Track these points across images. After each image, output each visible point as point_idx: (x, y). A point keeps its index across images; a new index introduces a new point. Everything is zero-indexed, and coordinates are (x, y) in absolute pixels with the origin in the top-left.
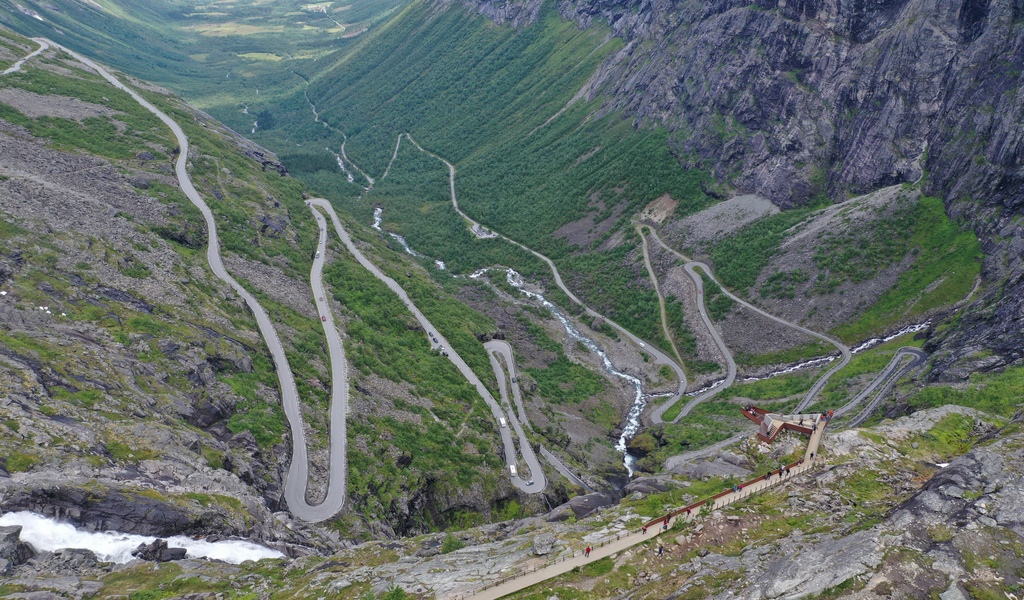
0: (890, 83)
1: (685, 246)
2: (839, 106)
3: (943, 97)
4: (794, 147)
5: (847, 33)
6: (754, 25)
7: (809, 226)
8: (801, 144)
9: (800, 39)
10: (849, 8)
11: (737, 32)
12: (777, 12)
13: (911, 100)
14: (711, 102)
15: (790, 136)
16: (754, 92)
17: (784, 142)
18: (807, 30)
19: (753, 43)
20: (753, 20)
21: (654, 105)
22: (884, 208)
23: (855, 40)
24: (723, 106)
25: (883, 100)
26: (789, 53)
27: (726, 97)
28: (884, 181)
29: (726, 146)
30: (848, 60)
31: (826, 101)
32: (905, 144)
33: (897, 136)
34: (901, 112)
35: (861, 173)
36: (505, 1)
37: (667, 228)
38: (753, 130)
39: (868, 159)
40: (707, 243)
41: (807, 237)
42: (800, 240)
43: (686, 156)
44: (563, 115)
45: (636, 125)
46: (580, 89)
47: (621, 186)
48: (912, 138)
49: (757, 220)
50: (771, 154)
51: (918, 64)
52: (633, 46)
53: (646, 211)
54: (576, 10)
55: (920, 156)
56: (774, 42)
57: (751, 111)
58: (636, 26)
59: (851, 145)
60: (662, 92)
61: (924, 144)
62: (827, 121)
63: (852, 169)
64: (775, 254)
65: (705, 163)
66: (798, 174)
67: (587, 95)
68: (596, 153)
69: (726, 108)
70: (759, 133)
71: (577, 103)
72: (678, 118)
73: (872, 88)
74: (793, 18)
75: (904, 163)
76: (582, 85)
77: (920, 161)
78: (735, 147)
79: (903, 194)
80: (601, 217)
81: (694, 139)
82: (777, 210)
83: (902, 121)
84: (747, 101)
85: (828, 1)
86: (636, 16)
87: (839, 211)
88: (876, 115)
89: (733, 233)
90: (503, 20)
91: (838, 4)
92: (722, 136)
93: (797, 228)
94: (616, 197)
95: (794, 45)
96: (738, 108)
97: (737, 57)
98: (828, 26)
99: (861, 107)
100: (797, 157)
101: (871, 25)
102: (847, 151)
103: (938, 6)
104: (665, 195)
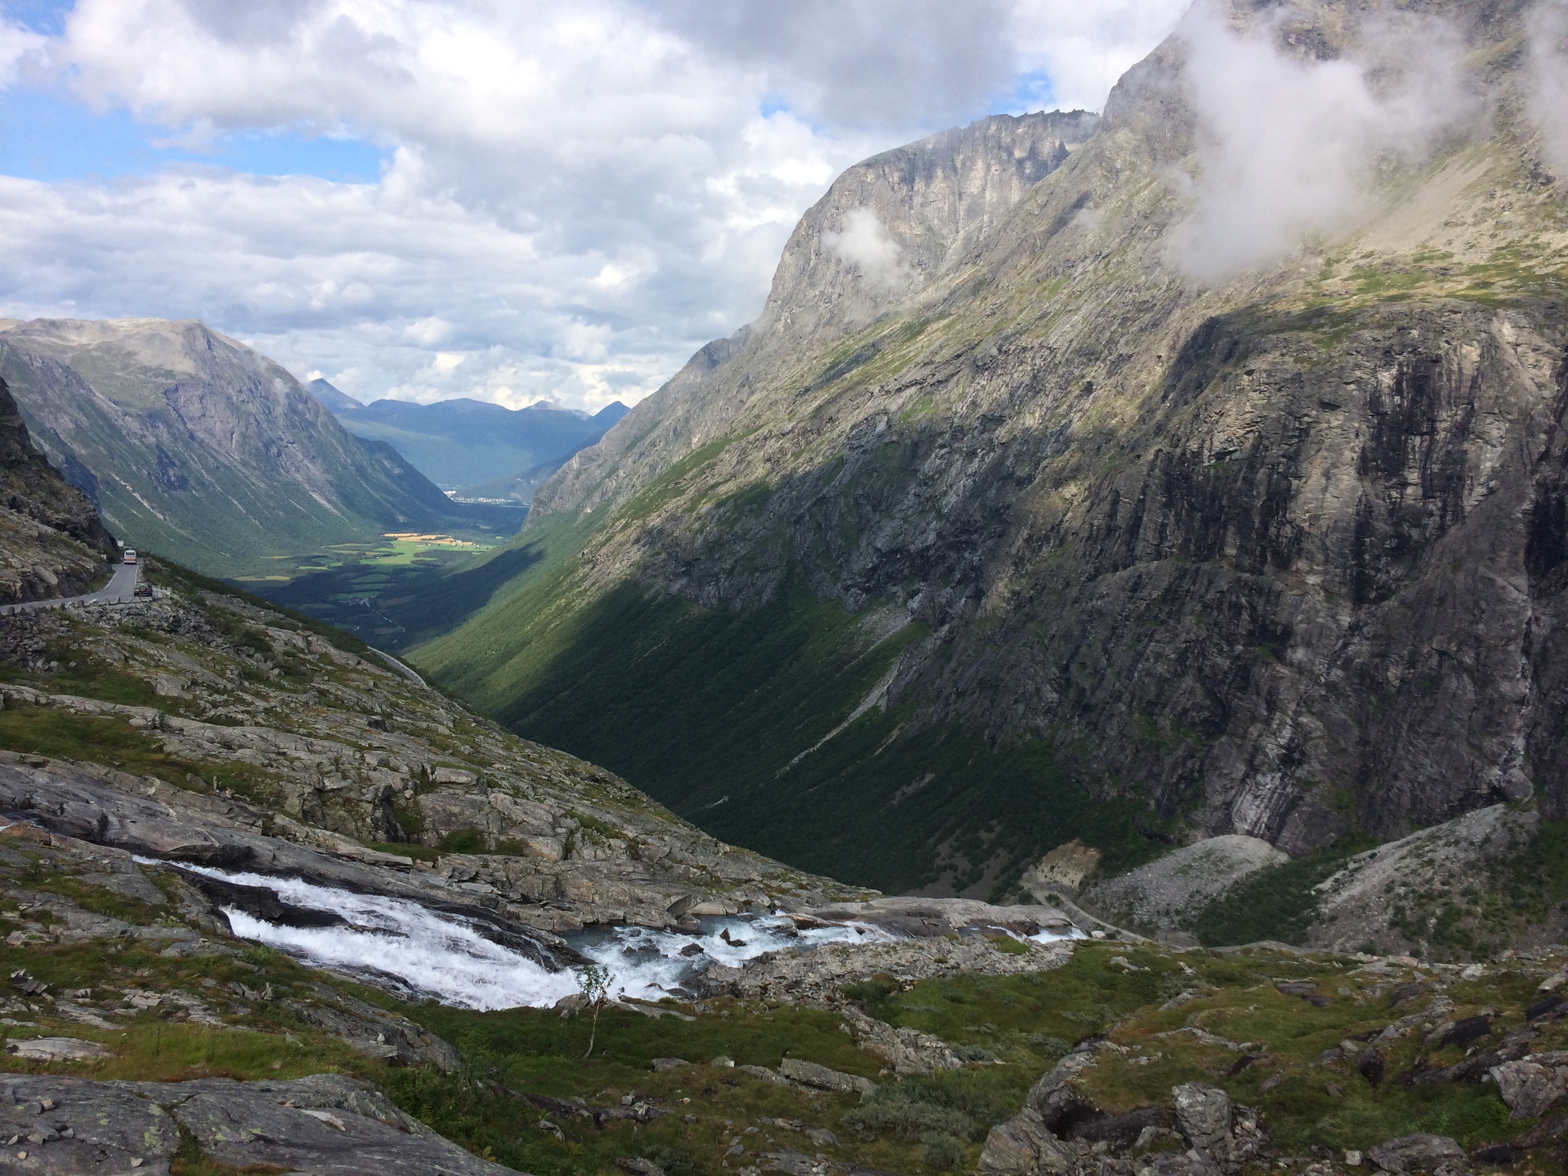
0: (1441, 653)
1: (1141, 914)
2: (1358, 692)
3: (1529, 673)
4: (1291, 758)
5: (1344, 590)
6: (1186, 585)
7: (1358, 876)
8: (1303, 753)
9: (1268, 601)
10: (1342, 555)
11: (1155, 595)
12: (1224, 563)
13: (1483, 680)
14: (1127, 696)
15: (1282, 741)
16: (1201, 677)
17: (1272, 749)
18: (1279, 586)
19: (1188, 608)
20: (1182, 577)
21: (1021, 708)
22: (1487, 840)
23: (1359, 599)
24: (1151, 704)
25: (1435, 681)
26: (1253, 620)
27: (1153, 689)
28: (1469, 801)
29: (1168, 761)
30: (1354, 628)
31: (1332, 687)
32: (1491, 744)
33: (1471, 732)
34: (1471, 696)
35: (1423, 791)
36: (716, 575)
37: (1092, 895)
38: (1211, 736)
39: (1430, 768)
40: (1177, 912)
41: (1364, 893)
42: (1352, 897)
43: (1099, 780)
44: (846, 732)
45: (993, 739)
46: (868, 695)
47: (990, 830)
48: (1497, 734)
49: (1255, 873)
50: (1253, 769)
51: (1481, 626)
52: (950, 631)
53: (1045, 867)
54: (839, 585)
55: (1519, 761)
56: (1225, 606)
57: (1200, 708)
58: (950, 603)
59: (1394, 749)
60: (1031, 687)
61: (1519, 743)
62: (1343, 716)
63: (1406, 786)
64: (1316, 923)
65: (1135, 789)
66: (1308, 798)
67: (883, 703)
68: (931, 782)
69: (1156, 705)
70: (1223, 739)
71: (865, 714)
72: (1069, 725)
73: (1412, 663)
74: (1252, 571)
75: (1496, 771)
76: (870, 688)
77: (1522, 768)
78: (1184, 764)
79: (1510, 819)
80: (965, 878)
81: (1106, 754)
82: (1283, 858)
83: (1475, 709)
84: (1192, 692)
85: (1307, 545)
86: (948, 590)
87: (1404, 851)
88: (1428, 702)
89: (1219, 894)
90: (714, 601)
91: (1325, 549)
92: (1158, 746)
93: (1336, 880)
94: (985, 846)
95: (1260, 608)
96: (1177, 703)
97: (1162, 629)
98: (1311, 580)
99: (1399, 692)
100: (1298, 773)
101: (1382, 577)
102: (1390, 760)
103: (1492, 545)
104: (1076, 841)
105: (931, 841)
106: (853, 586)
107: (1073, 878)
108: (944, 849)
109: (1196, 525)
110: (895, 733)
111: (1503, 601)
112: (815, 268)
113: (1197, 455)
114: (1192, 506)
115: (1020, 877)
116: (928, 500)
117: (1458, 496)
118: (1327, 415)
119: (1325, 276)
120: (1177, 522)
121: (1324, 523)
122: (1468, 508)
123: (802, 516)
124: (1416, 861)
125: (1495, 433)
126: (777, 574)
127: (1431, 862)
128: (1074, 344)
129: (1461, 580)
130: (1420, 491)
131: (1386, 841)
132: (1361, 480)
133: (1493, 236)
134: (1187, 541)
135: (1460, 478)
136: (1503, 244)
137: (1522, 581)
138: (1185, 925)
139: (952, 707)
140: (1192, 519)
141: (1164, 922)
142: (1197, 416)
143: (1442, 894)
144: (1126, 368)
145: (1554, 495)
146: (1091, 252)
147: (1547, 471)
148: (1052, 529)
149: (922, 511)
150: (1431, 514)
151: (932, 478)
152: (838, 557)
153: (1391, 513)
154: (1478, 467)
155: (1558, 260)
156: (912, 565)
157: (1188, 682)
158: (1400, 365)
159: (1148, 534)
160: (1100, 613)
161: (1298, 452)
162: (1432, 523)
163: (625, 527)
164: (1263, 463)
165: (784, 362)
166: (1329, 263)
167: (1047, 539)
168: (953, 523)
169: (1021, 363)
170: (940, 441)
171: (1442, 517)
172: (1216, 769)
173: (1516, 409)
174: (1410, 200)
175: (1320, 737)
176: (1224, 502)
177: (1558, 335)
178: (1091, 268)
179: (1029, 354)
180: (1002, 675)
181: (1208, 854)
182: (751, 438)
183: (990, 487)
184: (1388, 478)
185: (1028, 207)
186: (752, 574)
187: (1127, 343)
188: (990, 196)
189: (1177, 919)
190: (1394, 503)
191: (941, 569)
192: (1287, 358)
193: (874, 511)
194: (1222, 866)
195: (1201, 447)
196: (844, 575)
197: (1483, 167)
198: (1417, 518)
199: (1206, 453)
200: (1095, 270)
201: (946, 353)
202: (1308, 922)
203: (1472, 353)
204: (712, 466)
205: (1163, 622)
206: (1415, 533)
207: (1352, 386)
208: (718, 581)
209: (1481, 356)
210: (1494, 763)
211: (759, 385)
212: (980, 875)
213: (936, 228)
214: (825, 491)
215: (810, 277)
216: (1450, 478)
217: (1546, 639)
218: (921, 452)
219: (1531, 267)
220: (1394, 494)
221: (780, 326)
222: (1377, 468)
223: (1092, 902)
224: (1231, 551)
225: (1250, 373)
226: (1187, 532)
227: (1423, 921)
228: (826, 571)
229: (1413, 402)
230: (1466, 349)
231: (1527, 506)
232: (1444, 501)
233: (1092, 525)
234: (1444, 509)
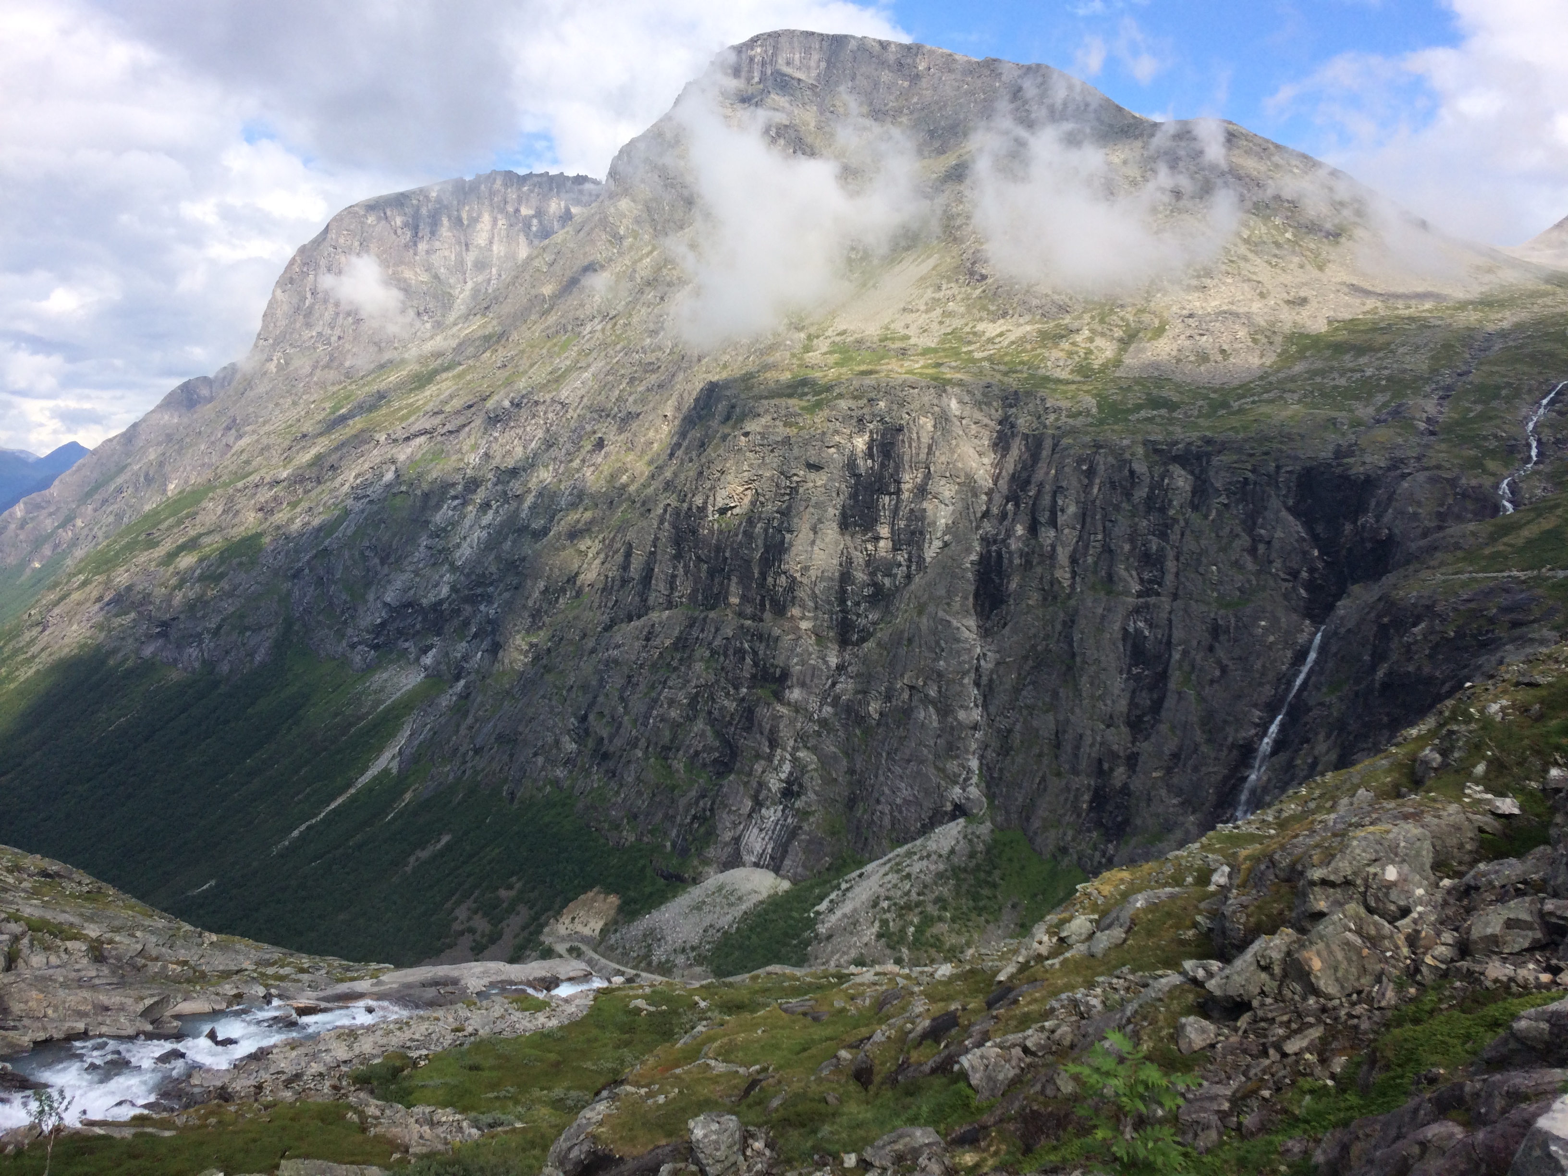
0: (912, 688)
1: (659, 955)
2: (845, 726)
3: (980, 702)
4: (790, 791)
5: (831, 634)
6: (695, 633)
7: (849, 895)
8: (801, 786)
9: (768, 646)
10: (829, 602)
11: (668, 643)
12: (728, 612)
13: (945, 711)
14: (643, 743)
15: (783, 776)
16: (711, 721)
17: (775, 784)
18: (777, 632)
19: (697, 654)
20: (691, 626)
21: (540, 760)
22: (952, 851)
23: (844, 642)
24: (666, 748)
25: (907, 712)
26: (756, 664)
27: (667, 734)
28: (937, 818)
29: (682, 802)
30: (841, 668)
31: (823, 723)
32: (952, 766)
33: (937, 756)
34: (935, 724)
35: (901, 812)
36: (200, 635)
37: (612, 941)
38: (720, 775)
39: (905, 792)
40: (693, 948)
41: (855, 910)
42: (845, 915)
43: (617, 827)
44: (353, 799)
45: (512, 794)
46: (377, 757)
47: (510, 887)
48: (957, 757)
49: (762, 902)
50: (758, 804)
51: (942, 663)
52: (466, 687)
53: (566, 919)
54: (344, 643)
55: (975, 780)
56: (731, 652)
57: (712, 749)
58: (465, 658)
59: (876, 777)
60: (550, 739)
61: (974, 764)
62: (833, 749)
63: (887, 809)
64: (815, 943)
65: (651, 832)
66: (806, 827)
67: (394, 767)
68: (447, 843)
69: (670, 749)
70: (732, 777)
71: (375, 778)
72: (588, 773)
73: (888, 698)
74: (753, 618)
75: (957, 790)
76: (380, 751)
77: (977, 786)
78: (697, 803)
79: (969, 831)
80: (484, 941)
81: (624, 800)
82: (786, 885)
83: (939, 736)
84: (703, 734)
85: (800, 594)
86: (464, 644)
87: (887, 868)
88: (902, 732)
89: (730, 926)
90: (197, 665)
91: (814, 596)
92: (673, 789)
93: (831, 901)
94: (505, 905)
95: (761, 653)
96: (689, 746)
97: (674, 676)
98: (804, 625)
99: (878, 724)
100: (798, 804)
101: (862, 621)
102: (873, 786)
103: (948, 591)
104: (595, 890)
105: (448, 905)
106: (360, 643)
107: (593, 926)
108: (461, 913)
109: (703, 575)
110: (408, 796)
111: (958, 640)
112: (311, 307)
113: (703, 509)
114: (698, 558)
115: (541, 932)
116: (440, 552)
117: (920, 549)
118: (812, 475)
119: (807, 349)
120: (686, 573)
121: (813, 573)
122: (928, 560)
123: (301, 570)
124: (896, 876)
125: (947, 494)
126: (272, 633)
127: (908, 876)
128: (585, 400)
129: (924, 622)
130: (890, 544)
131: (871, 860)
132: (843, 534)
133: (941, 323)
134: (695, 591)
135: (922, 533)
136: (949, 330)
137: (972, 622)
138: (700, 960)
139: (469, 765)
140: (699, 570)
141: (681, 960)
142: (701, 473)
143: (918, 904)
144: (634, 426)
145: (994, 548)
146: (599, 312)
147: (988, 527)
148: (568, 581)
149: (434, 564)
150: (900, 565)
151: (444, 530)
152: (343, 613)
153: (868, 563)
154: (935, 523)
155: (990, 346)
156: (425, 620)
157: (700, 725)
158: (871, 432)
159: (659, 585)
160: (616, 662)
161: (789, 508)
162: (900, 572)
163: (85, 584)
164: (760, 518)
165: (277, 405)
166: (810, 338)
167: (563, 590)
168: (468, 576)
169: (534, 416)
170: (452, 493)
171: (909, 567)
172: (726, 806)
173: (962, 474)
174: (874, 286)
175: (816, 770)
176: (727, 554)
177: (993, 411)
178: (599, 327)
179: (542, 408)
180: (520, 729)
181: (720, 888)
182: (240, 485)
183: (505, 539)
184: (865, 532)
185: (536, 263)
186: (242, 633)
187: (635, 402)
188: (498, 249)
189: (692, 955)
190: (869, 555)
191: (456, 622)
192: (777, 423)
193: (383, 563)
194: (733, 899)
195: (705, 503)
196: (350, 631)
197: (931, 262)
198: (888, 568)
199: (710, 508)
200: (603, 330)
201: (457, 403)
202: (808, 943)
203: (927, 423)
204: (193, 516)
205: (675, 669)
206: (887, 582)
207: (833, 450)
208: (201, 642)
209: (935, 426)
210: (956, 783)
211: (248, 428)
212: (500, 936)
213: (442, 277)
214: (327, 543)
215: (305, 316)
216: (913, 533)
217: (992, 672)
218: (432, 503)
219: (971, 352)
220: (870, 547)
221: (272, 367)
222: (856, 524)
223: (612, 948)
224: (734, 600)
225: (746, 434)
226: (695, 583)
227: (903, 930)
228: (330, 628)
229: (883, 465)
230: (923, 420)
231: (974, 557)
232: (910, 553)
233: (607, 577)
234: (910, 560)
